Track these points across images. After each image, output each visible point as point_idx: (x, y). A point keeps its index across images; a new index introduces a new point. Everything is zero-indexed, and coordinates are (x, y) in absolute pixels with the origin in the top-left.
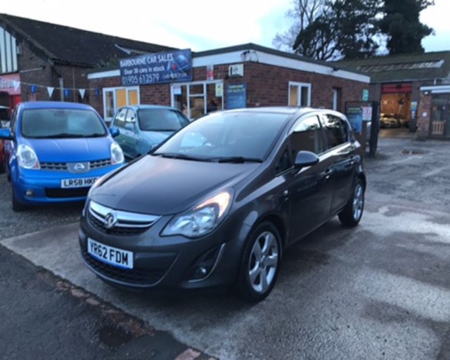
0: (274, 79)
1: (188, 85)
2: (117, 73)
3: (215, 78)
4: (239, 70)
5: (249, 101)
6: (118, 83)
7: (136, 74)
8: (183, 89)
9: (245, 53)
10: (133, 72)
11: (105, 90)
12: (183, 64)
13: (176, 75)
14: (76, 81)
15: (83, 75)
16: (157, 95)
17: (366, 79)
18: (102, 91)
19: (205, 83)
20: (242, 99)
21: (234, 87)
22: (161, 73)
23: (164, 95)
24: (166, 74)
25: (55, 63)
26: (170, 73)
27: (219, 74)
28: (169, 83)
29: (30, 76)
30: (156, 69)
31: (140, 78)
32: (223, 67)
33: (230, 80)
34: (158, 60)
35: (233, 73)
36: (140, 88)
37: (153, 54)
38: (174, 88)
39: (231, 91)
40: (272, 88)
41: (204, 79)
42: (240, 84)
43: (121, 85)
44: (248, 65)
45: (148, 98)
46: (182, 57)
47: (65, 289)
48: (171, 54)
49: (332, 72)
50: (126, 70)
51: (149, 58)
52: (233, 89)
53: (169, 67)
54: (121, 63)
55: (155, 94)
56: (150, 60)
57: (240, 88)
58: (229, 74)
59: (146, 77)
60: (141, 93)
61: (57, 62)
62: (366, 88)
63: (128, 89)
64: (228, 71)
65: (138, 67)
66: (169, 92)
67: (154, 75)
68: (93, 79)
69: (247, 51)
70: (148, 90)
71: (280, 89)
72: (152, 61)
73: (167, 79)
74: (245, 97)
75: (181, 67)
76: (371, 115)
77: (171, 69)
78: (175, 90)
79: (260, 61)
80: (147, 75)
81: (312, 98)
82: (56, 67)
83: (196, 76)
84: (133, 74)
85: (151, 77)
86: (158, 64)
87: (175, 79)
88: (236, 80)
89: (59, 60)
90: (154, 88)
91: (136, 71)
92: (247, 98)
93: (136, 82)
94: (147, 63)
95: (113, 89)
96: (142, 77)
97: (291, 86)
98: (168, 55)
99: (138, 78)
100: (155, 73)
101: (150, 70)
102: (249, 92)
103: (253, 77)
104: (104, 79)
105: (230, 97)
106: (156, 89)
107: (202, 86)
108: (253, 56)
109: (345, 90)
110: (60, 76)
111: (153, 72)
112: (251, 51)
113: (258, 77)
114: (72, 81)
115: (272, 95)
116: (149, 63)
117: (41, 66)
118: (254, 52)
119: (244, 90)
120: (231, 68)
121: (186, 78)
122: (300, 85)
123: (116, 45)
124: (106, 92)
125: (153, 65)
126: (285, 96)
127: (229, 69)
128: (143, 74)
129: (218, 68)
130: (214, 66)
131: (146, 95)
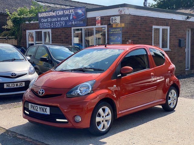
1: (83, 28)
3: (102, 24)
4: (117, 20)
5: (124, 39)
6: (37, 27)
7: (49, 22)
10: (48, 20)
11: (28, 31)
12: (81, 16)
13: (76, 23)
18: (26, 32)
19: (94, 27)
22: (66, 21)
23: (68, 35)
24: (69, 22)
26: (72, 22)
27: (104, 22)
28: (71, 27)
30: (62, 19)
32: (107, 17)
34: (64, 13)
35: (113, 22)
36: (52, 30)
40: (141, 31)
41: (94, 24)
43: (38, 29)
44: (123, 17)
45: (57, 37)
46: (80, 11)
50: (42, 19)
52: (113, 31)
53: (71, 18)
54: (39, 14)
55: (62, 34)
56: (58, 13)
57: (118, 31)
58: (111, 23)
59: (56, 24)
60: (52, 34)
63: (43, 31)
64: (110, 21)
65: (52, 17)
66: (71, 33)
70: (57, 32)
72: (60, 14)
73: (70, 25)
75: (79, 17)
77: (73, 18)
79: (131, 14)
80: (56, 22)
83: (89, 23)
85: (59, 24)
86: (64, 16)
87: (75, 25)
91: (49, 20)
92: (122, 37)
93: (49, 27)
94: (57, 15)
96: (53, 24)
97: (155, 29)
98: (71, 10)
99: (51, 24)
100: (62, 21)
101: (59, 19)
106: (62, 31)
111: (60, 21)
112: (125, 8)
118: (128, 9)
119: (121, 32)
120: (112, 18)
121: (82, 24)
122: (161, 28)
124: (29, 33)
125: (60, 16)
126: (150, 35)
127: (111, 19)
128: (54, 21)
129: (104, 19)
130: (101, 17)
131: (55, 35)
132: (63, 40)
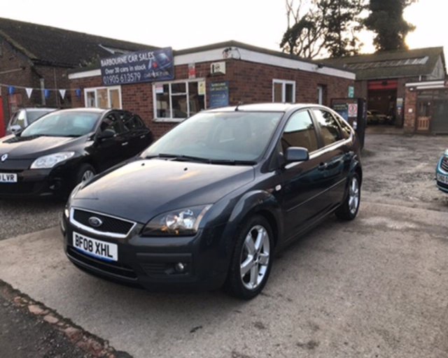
0: (257, 76)
1: (170, 83)
2: (98, 73)
3: (197, 76)
4: (221, 67)
5: (231, 100)
6: (99, 83)
7: (117, 73)
8: (166, 88)
9: (226, 51)
10: (115, 71)
11: (86, 90)
12: (164, 62)
13: (157, 74)
14: (57, 82)
15: (63, 75)
16: (139, 94)
17: (352, 76)
18: (83, 91)
19: (187, 82)
20: (225, 97)
21: (216, 85)
22: (142, 72)
23: (146, 94)
24: (147, 73)
25: (35, 64)
26: (151, 72)
27: (201, 72)
28: (151, 82)
29: (11, 76)
30: (137, 68)
31: (122, 78)
32: (205, 64)
33: (212, 78)
34: (139, 58)
35: (215, 71)
36: (122, 88)
37: (134, 53)
38: (156, 87)
39: (213, 89)
40: (255, 86)
41: (186, 77)
42: (223, 82)
43: (102, 85)
44: (230, 62)
45: (130, 98)
46: (163, 56)
47: (22, 305)
48: (152, 53)
49: (317, 69)
50: (107, 70)
51: (130, 57)
52: (215, 87)
53: (150, 66)
54: (102, 62)
55: (137, 94)
56: (131, 59)
57: (223, 87)
58: (211, 72)
59: (127, 77)
60: (122, 93)
61: (37, 62)
62: (352, 86)
63: (109, 89)
64: (209, 69)
65: (120, 66)
66: (151, 91)
67: (135, 74)
68: (74, 79)
69: (228, 48)
70: (129, 90)
71: (264, 87)
72: (133, 60)
73: (148, 78)
74: (228, 95)
75: (162, 65)
76: (356, 112)
77: (153, 67)
78: (157, 89)
79: (242, 58)
80: (128, 74)
81: (296, 95)
82: (37, 68)
83: (179, 75)
84: (115, 74)
85: (132, 76)
86: (139, 63)
87: (157, 77)
88: (218, 77)
89: (40, 60)
90: (136, 88)
91: (117, 70)
92: (230, 96)
93: (118, 82)
94: (128, 62)
95: (94, 89)
96: (123, 76)
97: (276, 84)
98: (149, 53)
99: (119, 77)
100: (137, 72)
101: (131, 68)
102: (232, 90)
103: (236, 74)
104: (85, 79)
105: (213, 96)
106: (138, 89)
107: (184, 84)
108: (235, 54)
109: (331, 87)
110: (41, 77)
111: (134, 71)
112: (233, 48)
113: (240, 75)
114: (53, 82)
115: (255, 93)
116: (130, 61)
117: (21, 67)
118: (236, 49)
119: (226, 88)
120: (213, 66)
121: (168, 76)
122: (284, 82)
123: (100, 45)
124: (88, 93)
125: (134, 64)
126: (269, 94)
127: (211, 66)
128: (124, 73)
129: (200, 66)
130: (196, 64)
131: (128, 95)
132: (138, 103)
